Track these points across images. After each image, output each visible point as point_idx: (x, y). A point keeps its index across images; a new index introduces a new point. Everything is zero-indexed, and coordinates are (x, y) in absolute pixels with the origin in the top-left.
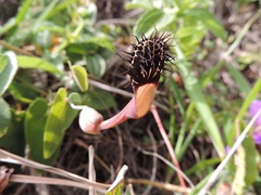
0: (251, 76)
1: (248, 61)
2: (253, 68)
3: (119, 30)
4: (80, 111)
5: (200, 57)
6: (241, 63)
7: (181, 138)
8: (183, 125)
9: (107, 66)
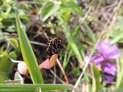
0: (92, 26)
1: (90, 20)
2: (93, 23)
3: (30, 6)
4: (18, 63)
5: (71, 20)
6: (88, 21)
7: (65, 59)
8: (66, 53)
9: (26, 28)
